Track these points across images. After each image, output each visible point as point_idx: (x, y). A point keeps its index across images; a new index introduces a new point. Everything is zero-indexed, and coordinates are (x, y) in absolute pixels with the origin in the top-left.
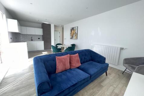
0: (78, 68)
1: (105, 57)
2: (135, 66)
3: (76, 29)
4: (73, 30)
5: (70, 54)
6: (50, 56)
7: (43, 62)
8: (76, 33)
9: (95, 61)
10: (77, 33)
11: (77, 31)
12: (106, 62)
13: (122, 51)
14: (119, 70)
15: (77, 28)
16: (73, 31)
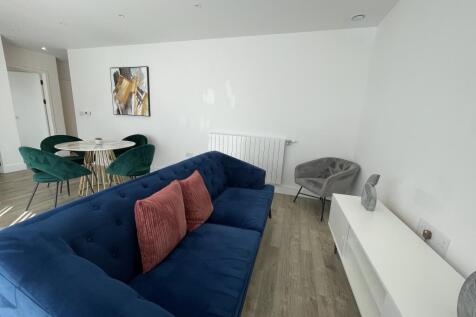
0: (211, 220)
1: (264, 168)
2: (319, 180)
3: (141, 74)
4: (129, 79)
5: (179, 179)
6: (97, 207)
7: (68, 246)
8: (142, 92)
9: (240, 186)
10: (146, 91)
11: (145, 84)
12: (268, 181)
13: (288, 147)
14: (284, 196)
15: (144, 70)
16: (125, 82)
